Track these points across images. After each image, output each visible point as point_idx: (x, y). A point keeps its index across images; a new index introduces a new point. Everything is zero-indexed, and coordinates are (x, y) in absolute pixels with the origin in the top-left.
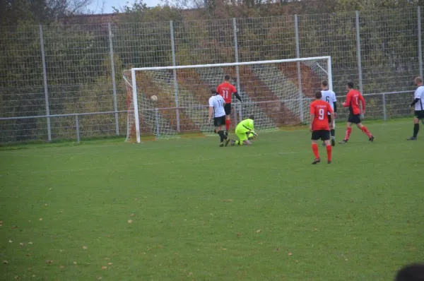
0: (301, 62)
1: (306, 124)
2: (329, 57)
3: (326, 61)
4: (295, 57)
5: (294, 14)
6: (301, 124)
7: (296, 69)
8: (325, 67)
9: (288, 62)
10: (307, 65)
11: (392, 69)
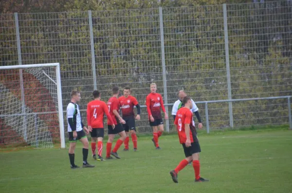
0: (24, 70)
1: (30, 145)
2: (57, 64)
3: (54, 68)
4: (16, 63)
5: (14, 12)
6: (24, 144)
7: (18, 78)
8: (54, 76)
9: (7, 70)
10: (31, 73)
11: (134, 79)
